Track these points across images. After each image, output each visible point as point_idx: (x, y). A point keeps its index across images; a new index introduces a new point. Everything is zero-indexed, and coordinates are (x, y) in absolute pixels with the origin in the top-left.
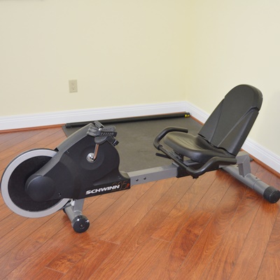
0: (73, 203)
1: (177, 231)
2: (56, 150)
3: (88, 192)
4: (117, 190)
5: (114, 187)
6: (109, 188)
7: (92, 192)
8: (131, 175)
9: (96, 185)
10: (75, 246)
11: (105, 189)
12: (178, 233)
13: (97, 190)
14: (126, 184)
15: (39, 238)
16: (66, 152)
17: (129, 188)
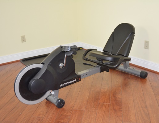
0: (53, 93)
1: (109, 98)
2: (43, 63)
3: (61, 85)
4: (75, 82)
5: (73, 81)
6: (71, 82)
7: (63, 85)
8: (80, 73)
9: (64, 81)
10: (62, 115)
11: (69, 82)
12: (110, 99)
13: (65, 84)
14: (78, 79)
15: (39, 115)
16: (49, 64)
17: (80, 80)
